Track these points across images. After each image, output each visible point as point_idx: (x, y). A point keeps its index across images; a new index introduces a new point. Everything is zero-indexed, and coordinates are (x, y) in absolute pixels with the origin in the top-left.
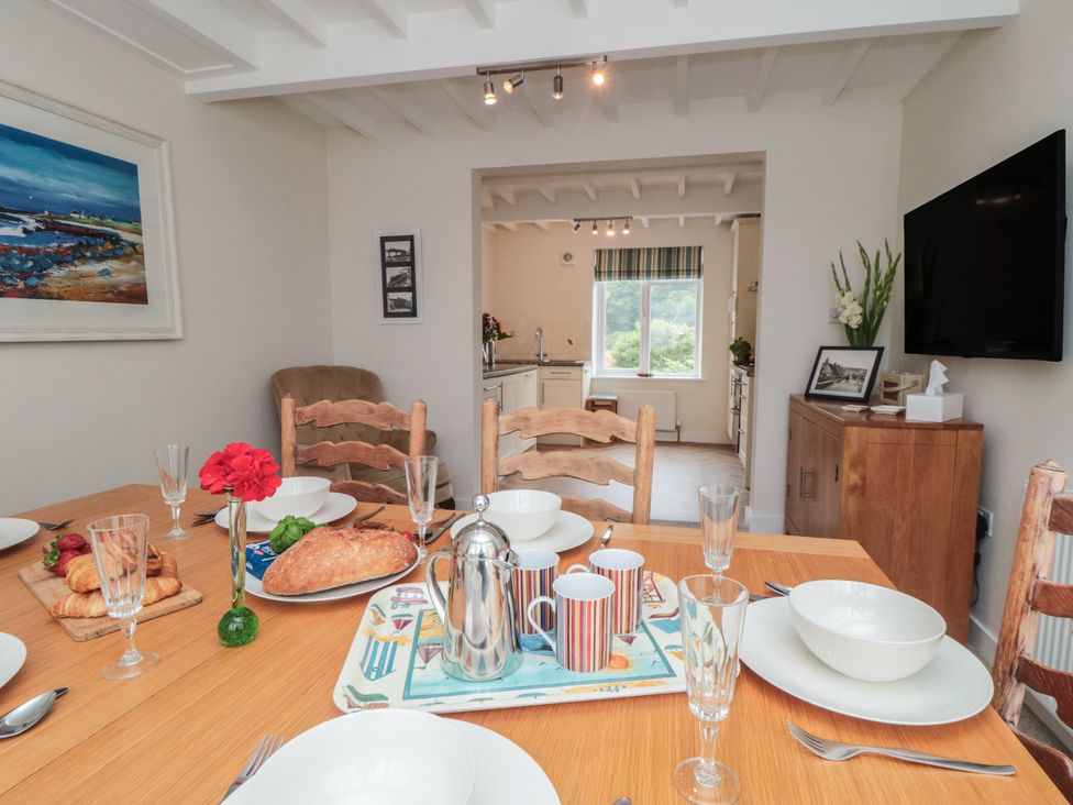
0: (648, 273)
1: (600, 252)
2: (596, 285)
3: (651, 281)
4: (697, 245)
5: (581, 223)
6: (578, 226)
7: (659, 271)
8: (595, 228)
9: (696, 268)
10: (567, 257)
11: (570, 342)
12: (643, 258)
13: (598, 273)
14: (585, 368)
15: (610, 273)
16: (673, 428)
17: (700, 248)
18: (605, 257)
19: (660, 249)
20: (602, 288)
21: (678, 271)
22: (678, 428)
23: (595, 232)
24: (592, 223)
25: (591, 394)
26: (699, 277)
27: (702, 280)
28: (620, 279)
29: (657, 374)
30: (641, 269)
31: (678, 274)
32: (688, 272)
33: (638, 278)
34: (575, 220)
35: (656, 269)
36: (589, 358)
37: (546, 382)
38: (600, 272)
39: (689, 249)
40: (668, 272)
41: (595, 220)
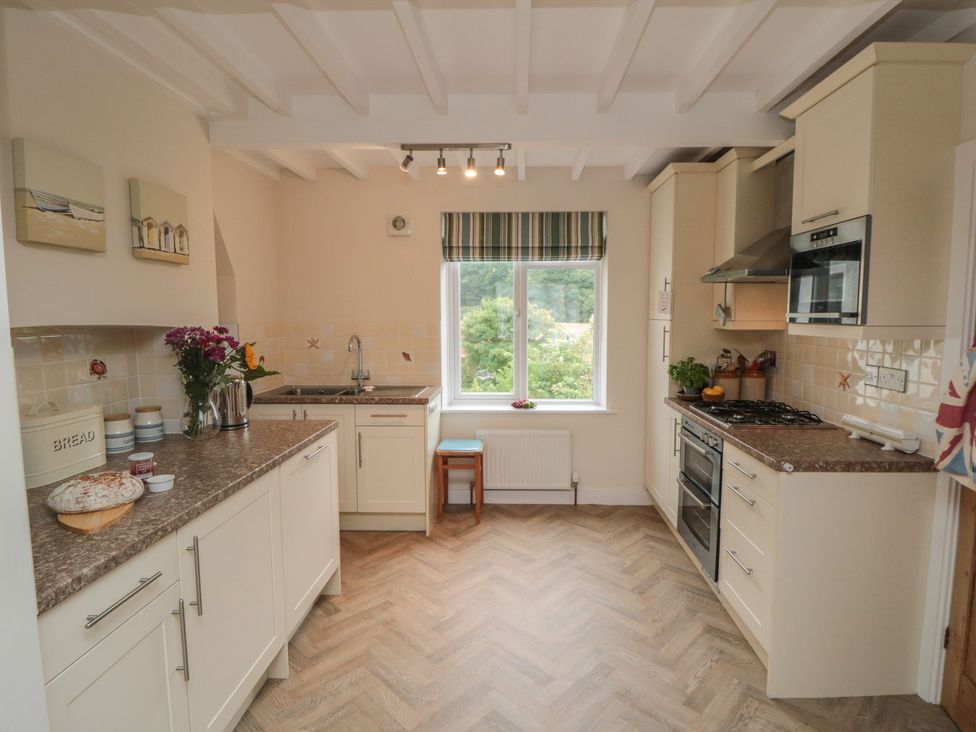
0: (525, 250)
1: (449, 217)
2: (445, 269)
3: (530, 263)
4: (597, 209)
5: (415, 154)
6: (409, 158)
7: (541, 248)
8: (441, 162)
9: (597, 244)
10: (398, 223)
11: (407, 356)
12: (517, 227)
13: (448, 250)
14: (431, 405)
15: (466, 249)
16: (567, 485)
17: (601, 215)
18: (458, 225)
19: (541, 215)
20: (455, 272)
21: (569, 248)
22: (575, 485)
23: (442, 171)
24: (436, 154)
25: (440, 440)
26: (601, 257)
27: (604, 263)
28: (482, 259)
29: (543, 406)
30: (514, 245)
31: (569, 254)
32: (585, 250)
33: (509, 259)
34: (404, 147)
35: (537, 245)
36: (436, 384)
37: (364, 432)
38: (451, 248)
39: (585, 215)
40: (555, 249)
41: (440, 147)
